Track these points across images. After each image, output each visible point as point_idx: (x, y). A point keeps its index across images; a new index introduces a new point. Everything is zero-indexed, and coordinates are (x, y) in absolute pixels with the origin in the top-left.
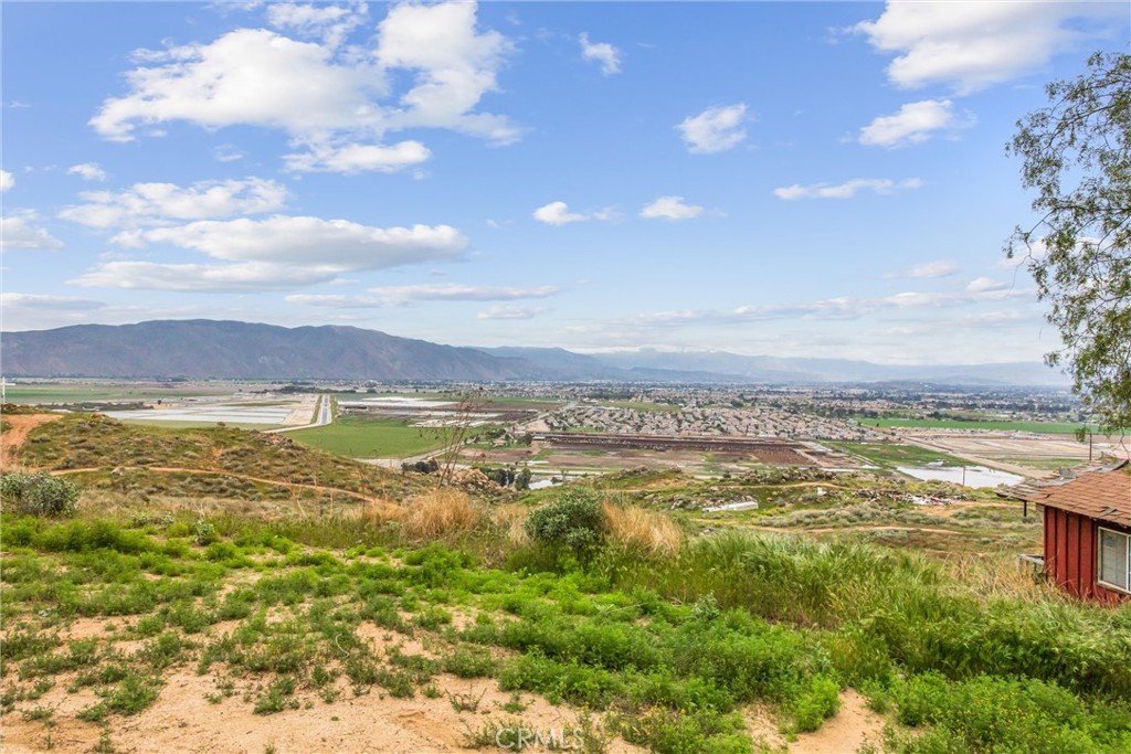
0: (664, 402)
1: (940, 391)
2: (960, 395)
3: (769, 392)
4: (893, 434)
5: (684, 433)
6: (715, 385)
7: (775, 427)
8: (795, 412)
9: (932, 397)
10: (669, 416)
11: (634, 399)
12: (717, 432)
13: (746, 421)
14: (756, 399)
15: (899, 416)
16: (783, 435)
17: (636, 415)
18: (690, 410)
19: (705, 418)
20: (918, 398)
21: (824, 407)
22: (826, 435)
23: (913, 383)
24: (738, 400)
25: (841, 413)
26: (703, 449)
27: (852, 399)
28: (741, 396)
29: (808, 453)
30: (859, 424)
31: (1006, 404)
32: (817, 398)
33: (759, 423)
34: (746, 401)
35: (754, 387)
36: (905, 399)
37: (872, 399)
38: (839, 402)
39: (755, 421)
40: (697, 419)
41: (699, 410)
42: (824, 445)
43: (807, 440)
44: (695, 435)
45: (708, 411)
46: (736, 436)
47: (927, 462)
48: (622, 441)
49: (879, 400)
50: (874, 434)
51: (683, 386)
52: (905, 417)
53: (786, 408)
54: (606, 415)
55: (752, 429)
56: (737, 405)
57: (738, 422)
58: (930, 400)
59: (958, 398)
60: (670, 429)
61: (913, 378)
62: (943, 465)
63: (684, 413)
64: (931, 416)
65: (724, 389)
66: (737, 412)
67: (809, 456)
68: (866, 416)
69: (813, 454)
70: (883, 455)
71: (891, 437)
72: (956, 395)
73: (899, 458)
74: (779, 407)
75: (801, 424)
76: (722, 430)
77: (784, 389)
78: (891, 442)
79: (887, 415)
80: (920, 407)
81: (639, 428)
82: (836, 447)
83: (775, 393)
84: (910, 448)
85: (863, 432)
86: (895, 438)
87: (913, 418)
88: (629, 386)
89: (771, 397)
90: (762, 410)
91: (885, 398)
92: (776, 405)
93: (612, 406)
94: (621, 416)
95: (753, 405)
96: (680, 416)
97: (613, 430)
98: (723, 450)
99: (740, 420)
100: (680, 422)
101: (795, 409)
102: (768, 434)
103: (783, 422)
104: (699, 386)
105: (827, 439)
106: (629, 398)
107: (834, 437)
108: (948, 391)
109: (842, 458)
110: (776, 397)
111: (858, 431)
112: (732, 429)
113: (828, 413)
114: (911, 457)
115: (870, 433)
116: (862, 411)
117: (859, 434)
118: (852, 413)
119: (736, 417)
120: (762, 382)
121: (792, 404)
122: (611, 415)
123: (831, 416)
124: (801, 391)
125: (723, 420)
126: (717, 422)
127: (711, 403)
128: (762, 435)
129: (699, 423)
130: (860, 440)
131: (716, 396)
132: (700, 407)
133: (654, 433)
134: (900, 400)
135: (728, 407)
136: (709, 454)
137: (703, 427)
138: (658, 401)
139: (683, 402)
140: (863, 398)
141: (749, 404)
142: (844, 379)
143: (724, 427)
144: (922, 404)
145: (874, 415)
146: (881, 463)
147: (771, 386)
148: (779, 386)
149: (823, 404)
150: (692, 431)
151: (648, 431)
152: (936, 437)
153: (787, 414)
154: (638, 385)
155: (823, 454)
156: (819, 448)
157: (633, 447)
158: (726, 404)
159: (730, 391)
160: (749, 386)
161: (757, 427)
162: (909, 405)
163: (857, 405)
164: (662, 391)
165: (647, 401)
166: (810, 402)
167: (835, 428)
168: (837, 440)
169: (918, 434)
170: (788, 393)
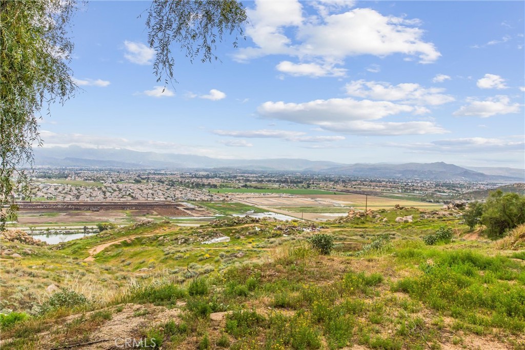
0: (91, 180)
1: (245, 173)
2: (255, 175)
3: (154, 174)
4: (227, 197)
5: (109, 200)
6: (121, 169)
7: (164, 194)
8: (172, 185)
9: (242, 176)
10: (96, 189)
11: (69, 178)
12: (130, 198)
13: (145, 191)
14: (148, 178)
15: (228, 187)
16: (169, 199)
17: (73, 189)
18: (109, 185)
19: (120, 190)
20: (235, 177)
21: (188, 182)
22: (193, 198)
23: (231, 169)
24: (137, 178)
25: (198, 186)
26: (123, 209)
27: (202, 178)
28: (139, 176)
29: (185, 209)
30: (209, 191)
31: (276, 180)
32: (183, 177)
33: (153, 192)
34: (143, 179)
35: (145, 170)
36: (229, 177)
37: (213, 178)
38: (195, 179)
39: (151, 191)
40: (115, 190)
41: (114, 185)
42: (192, 204)
43: (183, 202)
44: (116, 200)
45: (121, 185)
46: (142, 200)
47: (247, 211)
48: (68, 205)
49: (216, 178)
50: (218, 197)
51: (101, 170)
52: (231, 187)
53: (167, 183)
54: (53, 189)
55: (150, 195)
56: (138, 182)
57: (141, 192)
58: (241, 178)
59: (253, 177)
60: (99, 198)
61: (231, 166)
62: (254, 213)
63: (106, 187)
64: (243, 186)
65: (128, 172)
66: (139, 186)
67: (185, 211)
68: (211, 187)
69: (187, 209)
70: (224, 209)
71: (226, 199)
72: (252, 175)
73: (232, 210)
74: (163, 182)
75: (178, 192)
76: (132, 197)
77: (163, 172)
78: (226, 201)
79: (222, 186)
80: (237, 182)
81: (78, 197)
82: (200, 205)
83: (159, 174)
84: (236, 204)
85: (212, 196)
86: (229, 199)
87: (234, 188)
88: (63, 169)
89: (157, 177)
90: (153, 185)
91: (219, 177)
92: (160, 181)
93: (55, 183)
94: (64, 189)
95: (147, 181)
96: (104, 189)
97: (60, 199)
98: (136, 209)
99: (142, 190)
100: (104, 192)
101: (172, 184)
102: (160, 198)
103: (167, 191)
104: (111, 170)
105: (194, 200)
106: (66, 177)
107: (197, 199)
108: (249, 173)
109: (203, 211)
110: (160, 176)
111: (209, 195)
112: (138, 196)
113: (191, 186)
114: (237, 209)
115: (215, 196)
116: (209, 184)
117: (210, 197)
118: (204, 185)
119: (139, 189)
120: (150, 168)
121: (170, 181)
122: (56, 189)
123: (193, 187)
124: (173, 173)
125: (131, 191)
126: (128, 193)
127: (121, 180)
128: (157, 199)
129: (117, 193)
130: (211, 200)
131: (123, 176)
132: (115, 183)
133: (89, 200)
134: (226, 178)
135: (132, 183)
136: (128, 212)
137: (120, 195)
138: (86, 180)
139: (103, 180)
140: (207, 177)
141: (145, 181)
142: (196, 166)
143: (134, 195)
144: (238, 180)
145: (215, 186)
146: (224, 212)
147: (156, 170)
148: (160, 170)
149: (187, 181)
150: (113, 198)
151: (84, 199)
152: (248, 198)
153: (169, 187)
154: (70, 169)
155: (193, 209)
156: (190, 205)
157: (77, 209)
158: (130, 181)
159: (131, 173)
160: (142, 170)
161: (153, 195)
162: (231, 181)
163: (205, 181)
164: (87, 173)
165: (79, 179)
166: (180, 180)
167: (197, 194)
168: (199, 201)
169: (239, 196)
170: (166, 174)
